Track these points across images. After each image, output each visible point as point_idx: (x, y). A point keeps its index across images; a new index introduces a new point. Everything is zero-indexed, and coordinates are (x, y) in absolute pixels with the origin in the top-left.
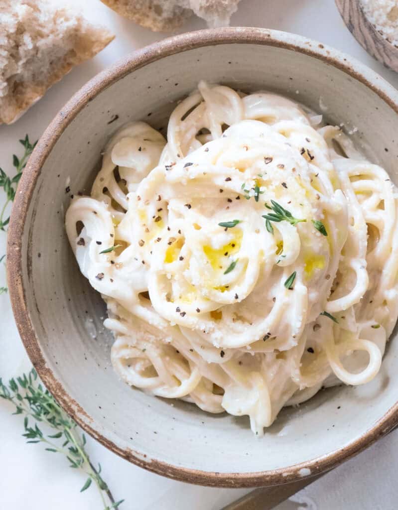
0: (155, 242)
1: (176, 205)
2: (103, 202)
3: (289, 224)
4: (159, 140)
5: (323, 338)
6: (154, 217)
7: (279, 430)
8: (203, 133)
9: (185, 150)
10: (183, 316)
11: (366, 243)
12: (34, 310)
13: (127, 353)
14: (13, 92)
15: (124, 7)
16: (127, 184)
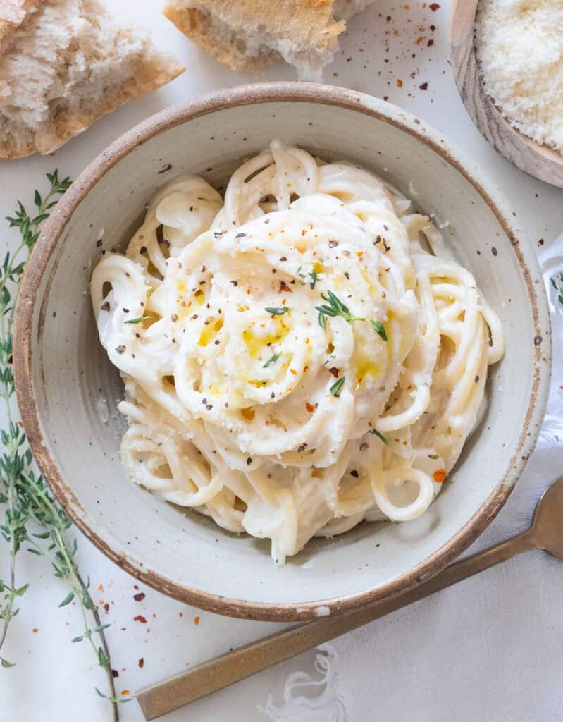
0: (191, 320)
1: (221, 281)
2: (139, 265)
3: (344, 320)
4: (215, 201)
5: (369, 461)
6: (194, 290)
7: (303, 562)
8: (268, 201)
9: (243, 218)
10: (210, 409)
11: (435, 358)
12: (39, 376)
13: (140, 445)
14: (55, 117)
15: (201, 36)
16: (170, 247)
